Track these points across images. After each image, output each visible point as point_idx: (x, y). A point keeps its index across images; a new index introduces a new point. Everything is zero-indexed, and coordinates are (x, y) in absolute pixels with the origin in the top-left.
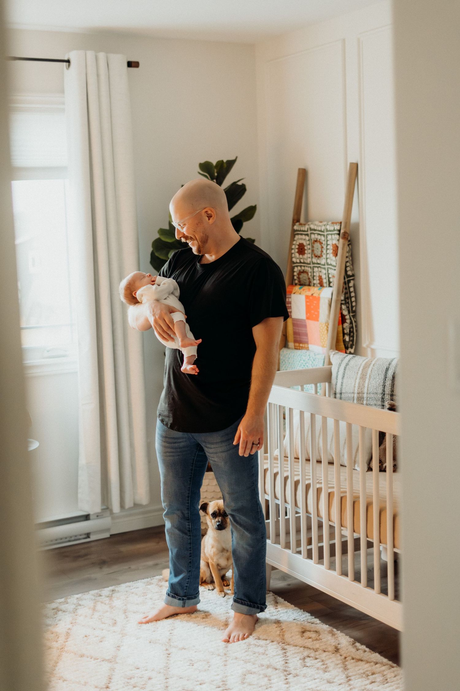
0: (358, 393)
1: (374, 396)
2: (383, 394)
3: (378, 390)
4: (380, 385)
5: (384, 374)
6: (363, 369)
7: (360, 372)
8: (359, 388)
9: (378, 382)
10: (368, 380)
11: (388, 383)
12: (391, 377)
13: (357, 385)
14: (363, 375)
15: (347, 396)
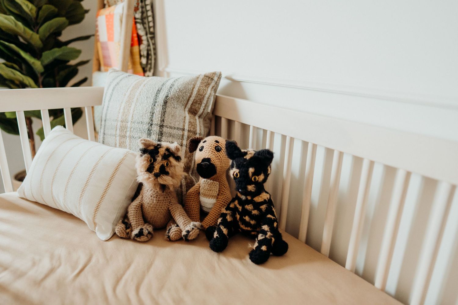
0: (121, 121)
1: (140, 127)
2: (150, 124)
3: (145, 119)
4: (147, 111)
5: (154, 98)
6: (132, 90)
7: (128, 94)
8: (123, 115)
9: (145, 108)
10: (134, 104)
11: (158, 110)
12: (162, 102)
13: (122, 111)
14: (130, 98)
15: (111, 124)
